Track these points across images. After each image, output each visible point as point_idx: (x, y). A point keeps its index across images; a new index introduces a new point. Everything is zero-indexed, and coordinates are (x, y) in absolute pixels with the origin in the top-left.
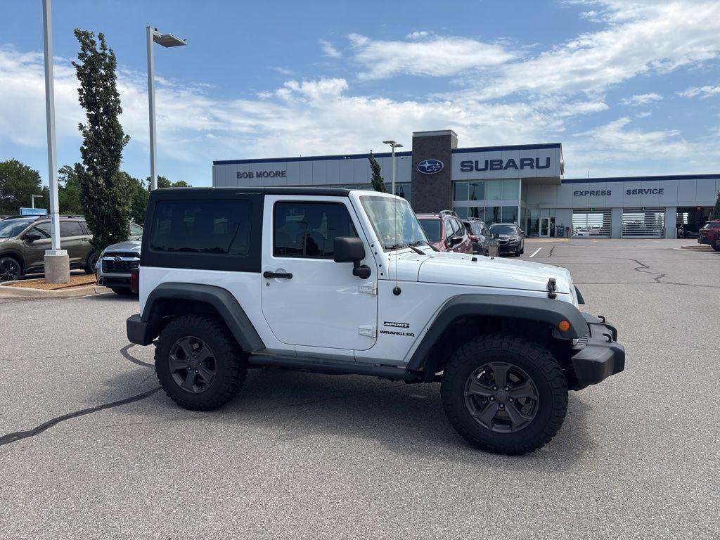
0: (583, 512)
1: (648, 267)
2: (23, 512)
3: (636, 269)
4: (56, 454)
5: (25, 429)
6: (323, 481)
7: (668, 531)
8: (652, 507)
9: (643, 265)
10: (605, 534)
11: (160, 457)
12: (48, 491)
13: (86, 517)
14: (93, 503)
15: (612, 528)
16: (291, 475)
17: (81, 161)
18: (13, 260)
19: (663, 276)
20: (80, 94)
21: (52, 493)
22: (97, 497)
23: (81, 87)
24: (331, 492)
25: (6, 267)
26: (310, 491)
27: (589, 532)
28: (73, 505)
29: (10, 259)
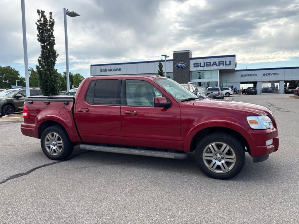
0: (258, 201)
1: (274, 105)
2: (26, 204)
3: (269, 106)
4: (37, 181)
5: (23, 172)
6: (148, 191)
7: (294, 208)
8: (286, 199)
9: (271, 104)
10: (268, 210)
11: (80, 182)
12: (36, 196)
13: (53, 206)
14: (55, 200)
15: (271, 207)
16: (135, 188)
17: (38, 65)
18: (11, 106)
19: (280, 108)
20: (38, 37)
21: (37, 197)
22: (56, 198)
24: (152, 195)
25: (8, 109)
26: (144, 195)
27: (261, 209)
28: (47, 201)
29: (9, 106)
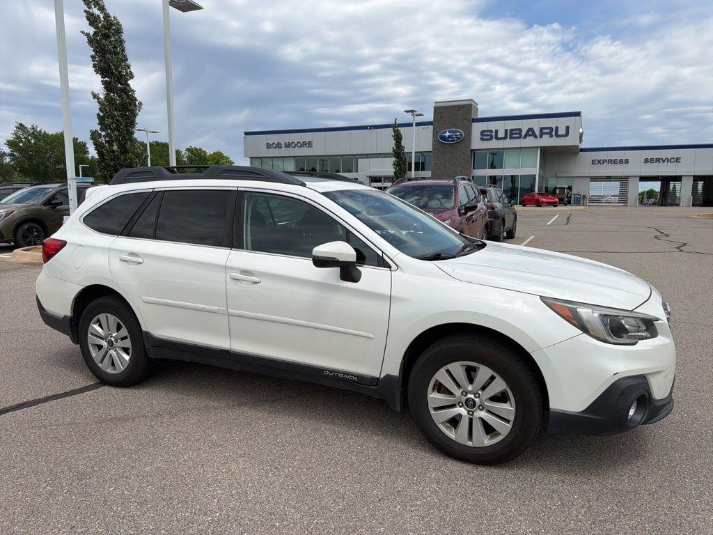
1: (668, 236)
3: (656, 237)
9: (663, 233)
17: (98, 128)
18: (37, 226)
19: (685, 244)
20: (93, 61)
23: (94, 53)
25: (30, 232)
29: (34, 225)
